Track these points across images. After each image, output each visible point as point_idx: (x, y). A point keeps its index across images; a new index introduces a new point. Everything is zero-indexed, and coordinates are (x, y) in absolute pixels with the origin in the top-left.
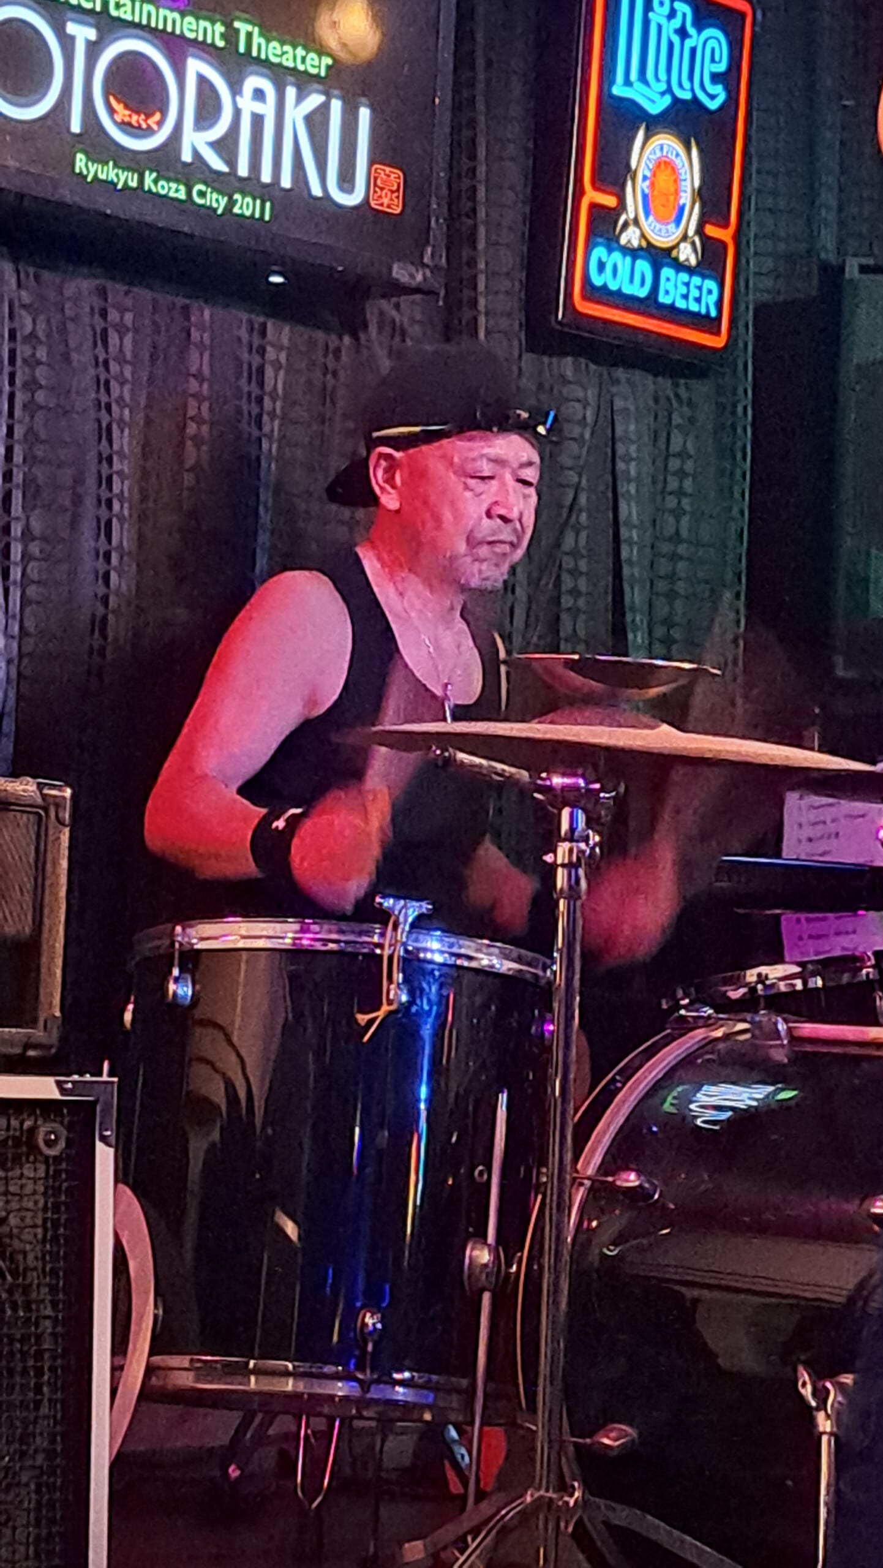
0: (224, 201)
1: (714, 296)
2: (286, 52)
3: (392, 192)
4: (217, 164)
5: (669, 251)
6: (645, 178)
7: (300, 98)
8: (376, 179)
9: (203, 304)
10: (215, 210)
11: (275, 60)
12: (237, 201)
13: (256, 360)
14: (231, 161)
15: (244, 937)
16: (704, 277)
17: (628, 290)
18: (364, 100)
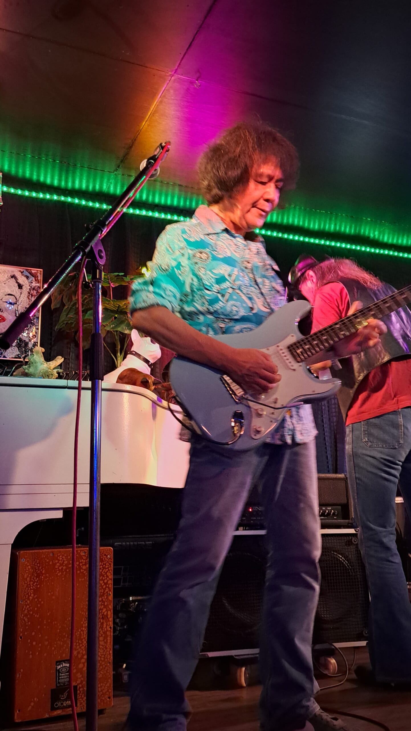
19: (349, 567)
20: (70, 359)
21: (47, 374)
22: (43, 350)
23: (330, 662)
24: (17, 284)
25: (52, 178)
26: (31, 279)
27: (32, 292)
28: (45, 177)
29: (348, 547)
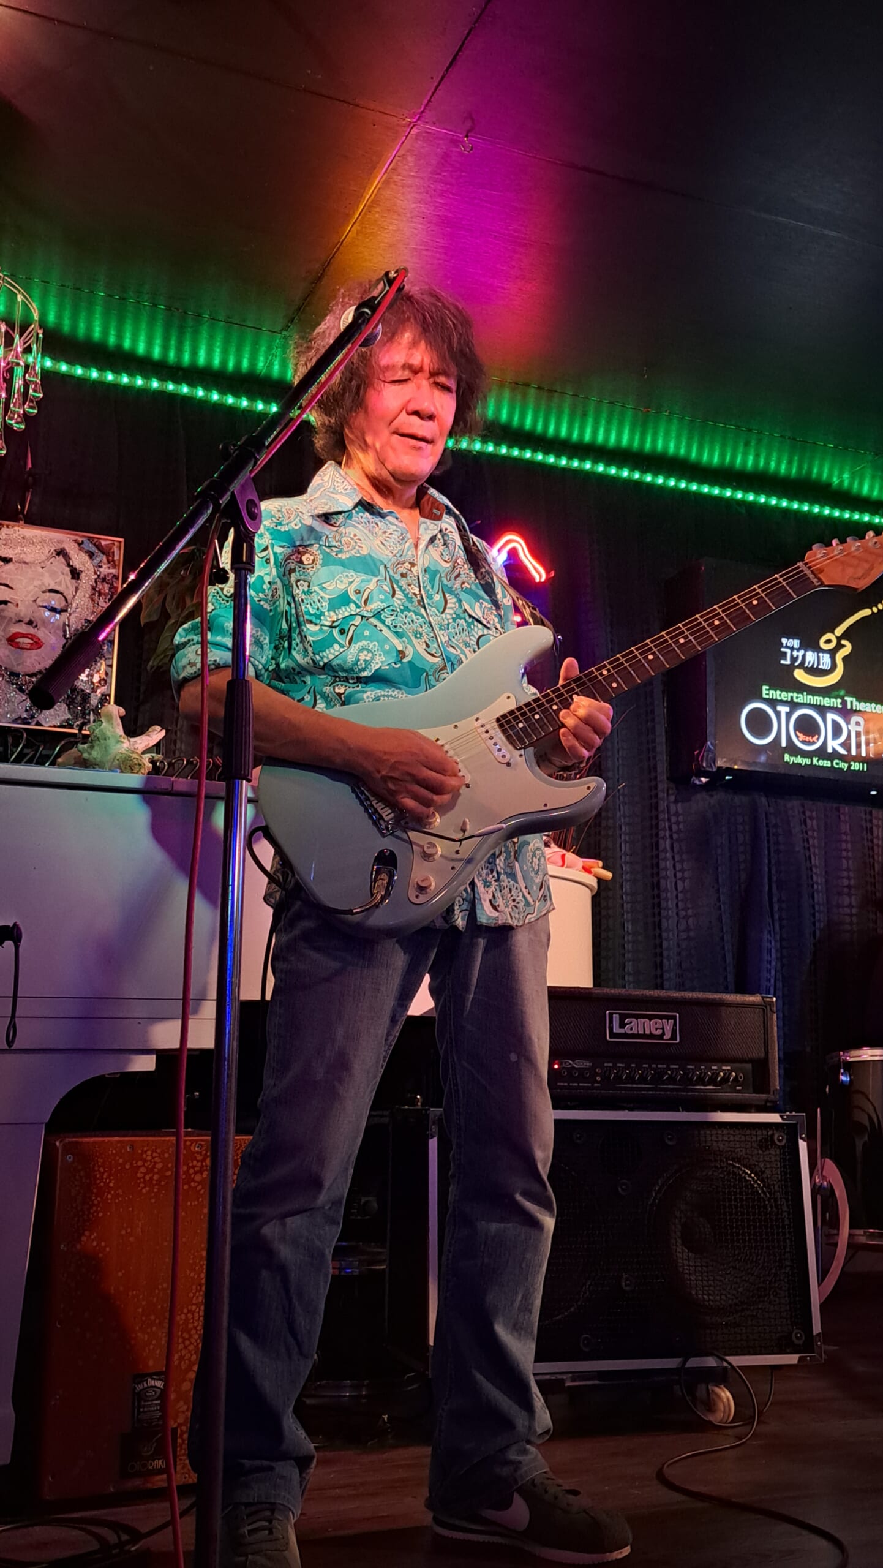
0: (846, 765)
2: (868, 707)
4: (843, 751)
9: (844, 805)
10: (843, 769)
11: (863, 710)
12: (852, 765)
13: (869, 825)
14: (849, 750)
15: (871, 1056)
19: (766, 1196)
20: (178, 733)
21: (129, 763)
22: (122, 711)
23: (719, 1397)
24: (68, 569)
25: (150, 343)
26: (98, 559)
27: (100, 586)
28: (135, 340)
29: (765, 1153)
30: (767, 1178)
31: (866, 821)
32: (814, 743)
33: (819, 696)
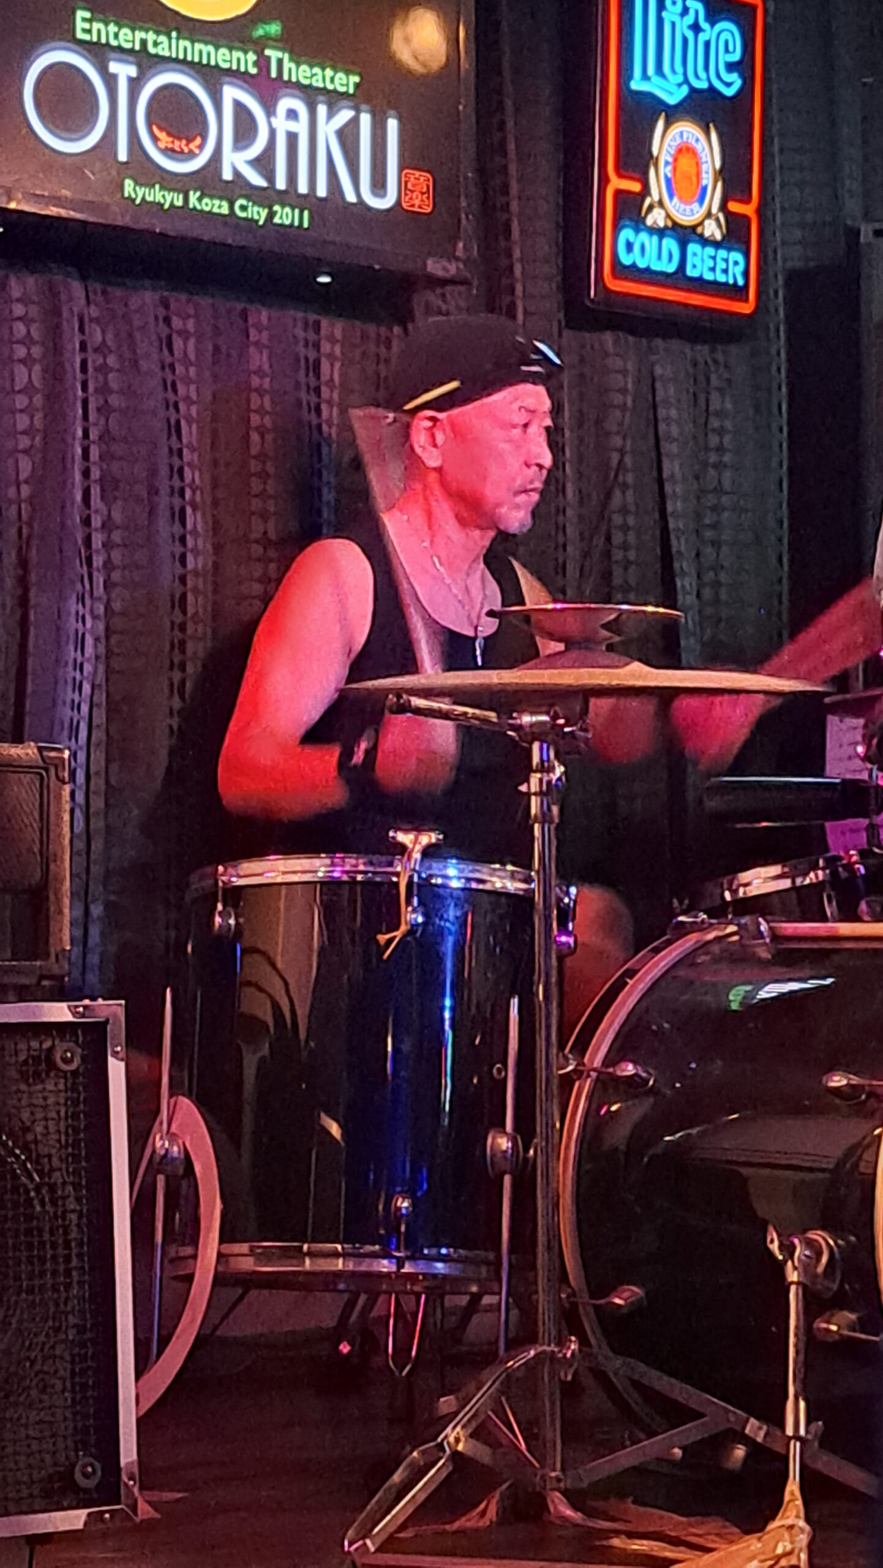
0: (264, 213)
1: (741, 267)
2: (316, 74)
3: (423, 193)
4: (256, 179)
5: (693, 228)
6: (667, 163)
7: (330, 115)
8: (406, 183)
9: (259, 307)
10: (257, 221)
11: (306, 82)
12: (275, 213)
13: (312, 355)
14: (270, 176)
15: (284, 873)
16: (729, 250)
17: (656, 266)
18: (392, 112)
29: (33, 1088)
30: (36, 1142)
31: (306, 345)
32: (192, 155)
33: (206, 43)
